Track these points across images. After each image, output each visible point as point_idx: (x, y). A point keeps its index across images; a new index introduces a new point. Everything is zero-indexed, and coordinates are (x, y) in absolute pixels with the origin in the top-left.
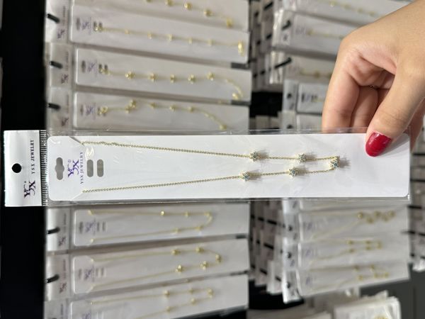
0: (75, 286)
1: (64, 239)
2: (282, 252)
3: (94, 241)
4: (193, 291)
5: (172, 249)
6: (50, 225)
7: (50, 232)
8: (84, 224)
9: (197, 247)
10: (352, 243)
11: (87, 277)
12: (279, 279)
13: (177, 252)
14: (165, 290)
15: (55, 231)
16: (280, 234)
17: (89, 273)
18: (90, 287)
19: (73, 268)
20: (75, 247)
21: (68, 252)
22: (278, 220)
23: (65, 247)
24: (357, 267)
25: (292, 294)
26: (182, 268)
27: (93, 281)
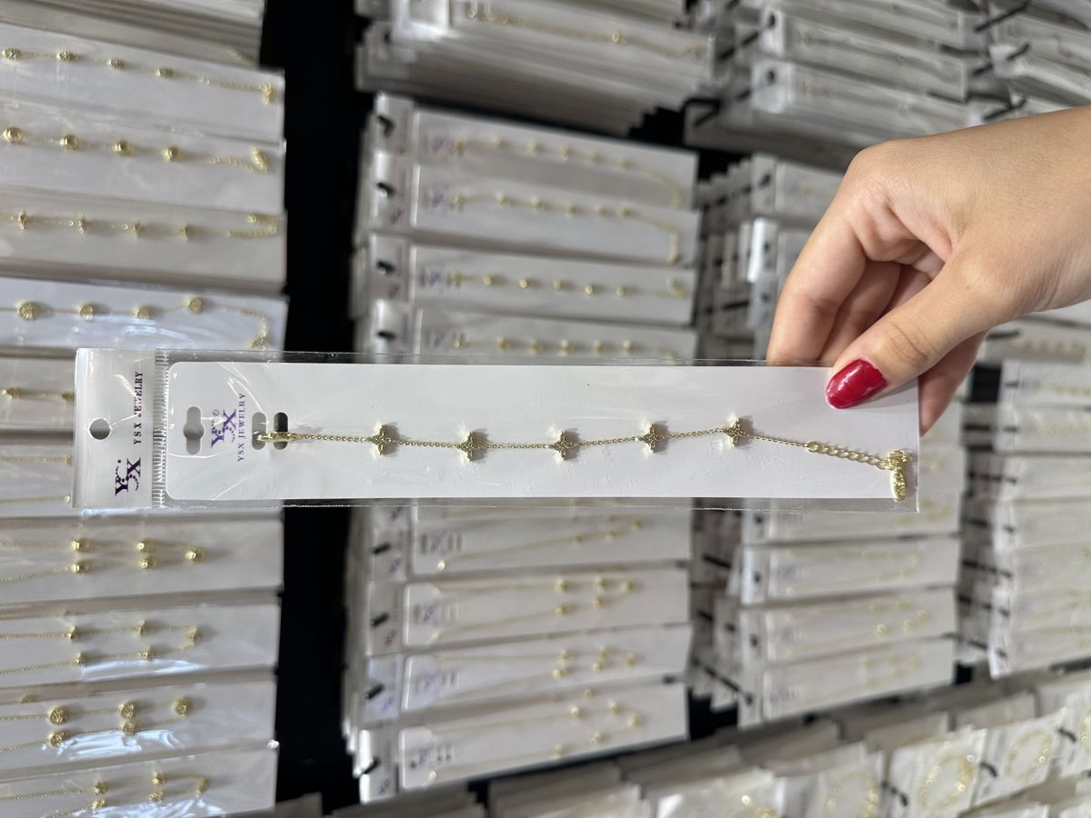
0: (771, 651)
5: (872, 604)
10: (1073, 593)
12: (983, 647)
16: (985, 580)
23: (760, 599)
24: (1079, 629)
25: (1001, 667)
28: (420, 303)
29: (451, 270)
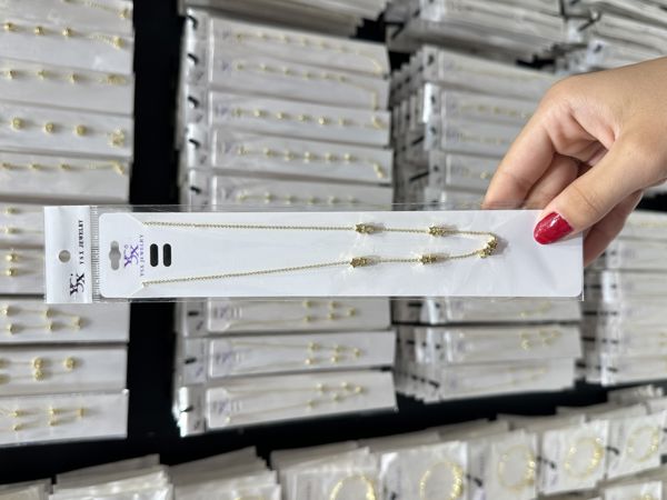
18: (461, 359)
22: (599, 310)
28: (215, 126)
29: (234, 106)
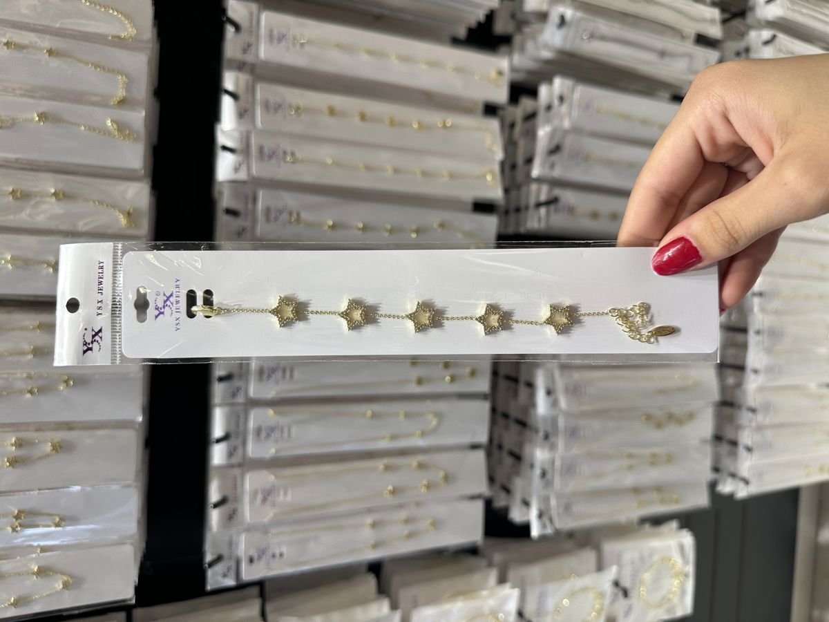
1: (235, 448)
2: (532, 466)
3: (277, 452)
4: (407, 521)
6: (218, 430)
7: (218, 441)
8: (263, 428)
9: (414, 461)
11: (264, 500)
13: (388, 468)
14: (369, 520)
15: (225, 438)
17: (267, 494)
18: (269, 514)
19: (247, 486)
20: (250, 459)
21: (240, 465)
22: (530, 422)
26: (394, 489)
27: (274, 505)
